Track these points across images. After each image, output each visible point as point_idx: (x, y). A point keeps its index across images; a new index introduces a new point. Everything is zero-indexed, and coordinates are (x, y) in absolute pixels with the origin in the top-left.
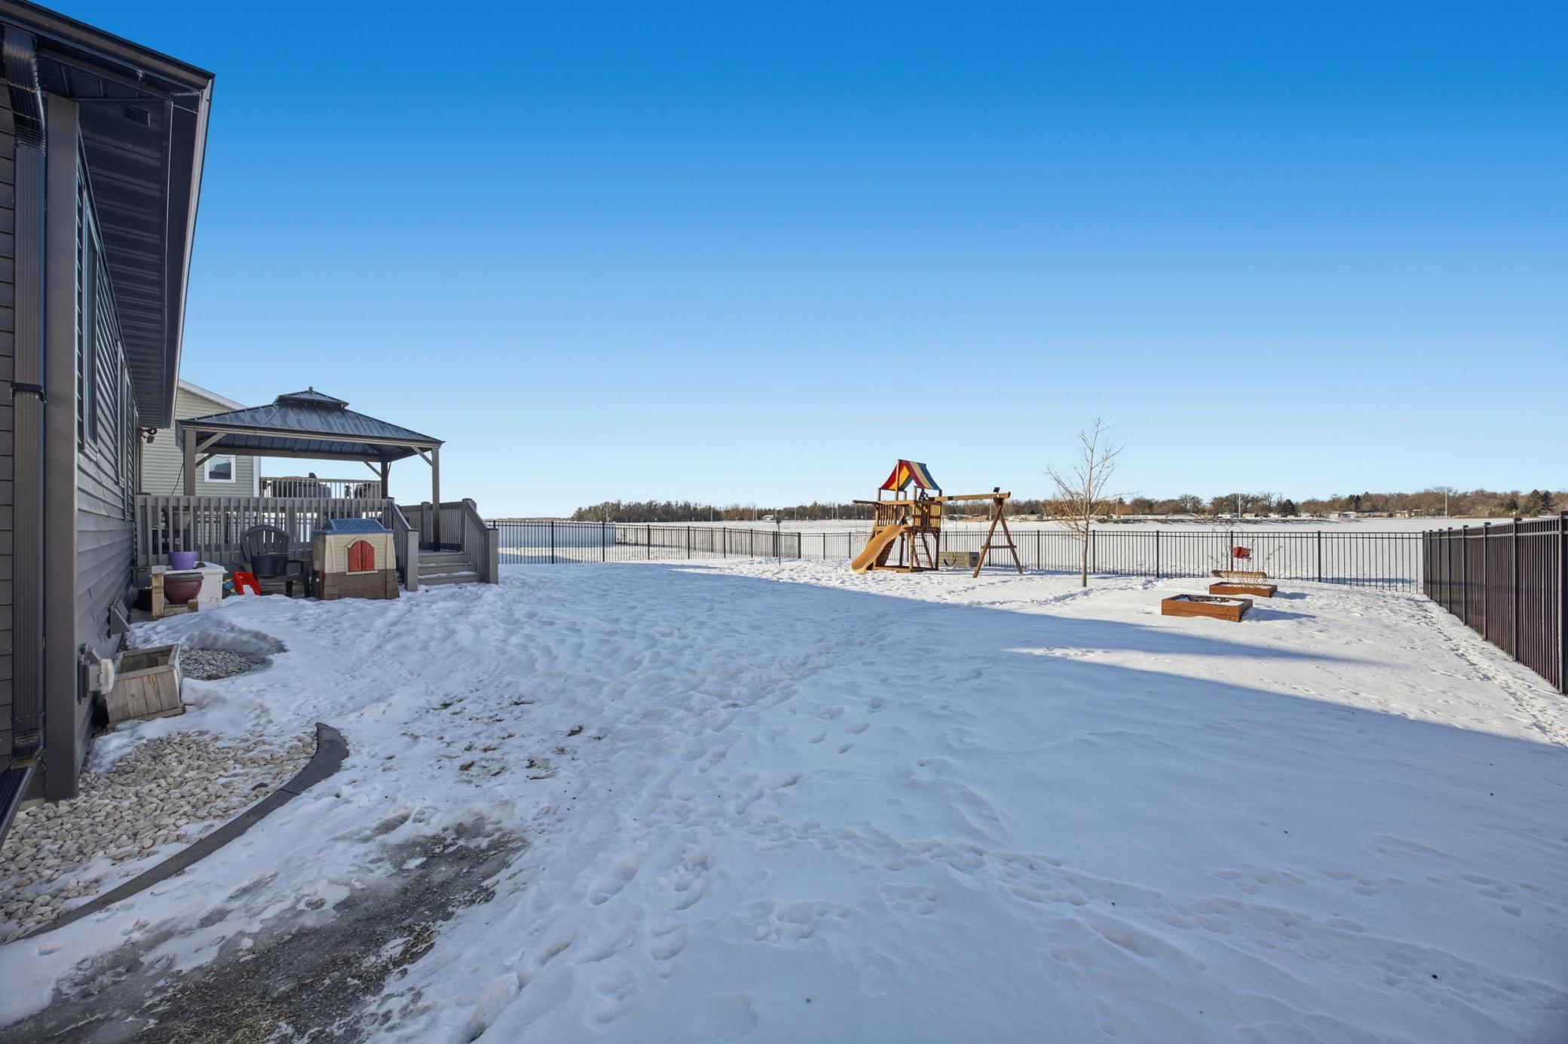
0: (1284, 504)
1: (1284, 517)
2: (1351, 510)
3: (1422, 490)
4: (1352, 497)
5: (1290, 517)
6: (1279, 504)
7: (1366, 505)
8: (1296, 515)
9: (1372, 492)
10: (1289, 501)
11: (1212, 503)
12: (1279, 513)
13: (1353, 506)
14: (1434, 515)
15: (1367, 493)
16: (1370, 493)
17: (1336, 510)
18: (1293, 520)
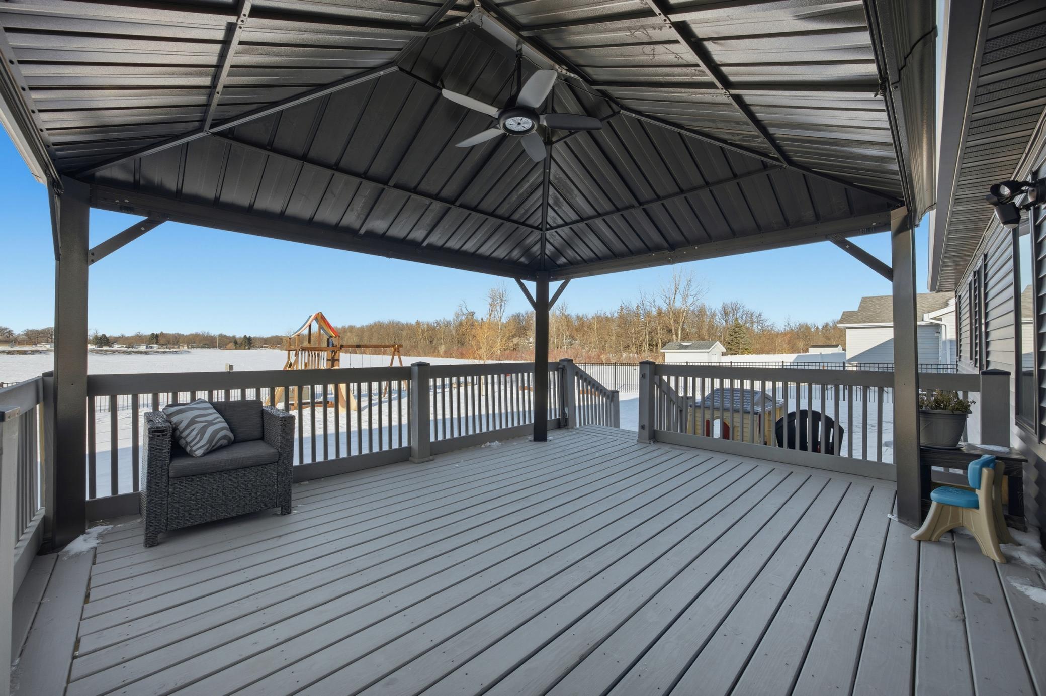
0: (100, 338)
1: (100, 347)
2: (153, 344)
3: (194, 332)
4: (153, 334)
5: (105, 348)
6: (96, 337)
7: (162, 341)
8: (110, 346)
9: (165, 332)
10: (104, 336)
11: (26, 335)
12: (95, 344)
13: (155, 340)
14: (202, 347)
15: (162, 332)
16: (164, 332)
17: (143, 343)
18: (107, 351)
